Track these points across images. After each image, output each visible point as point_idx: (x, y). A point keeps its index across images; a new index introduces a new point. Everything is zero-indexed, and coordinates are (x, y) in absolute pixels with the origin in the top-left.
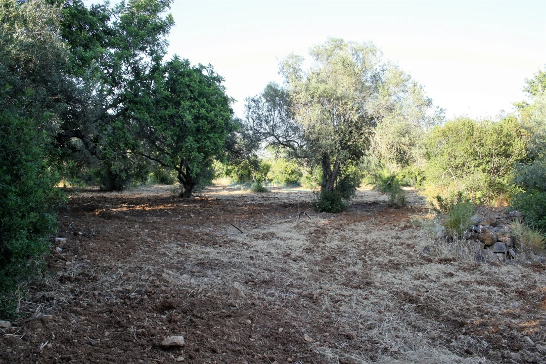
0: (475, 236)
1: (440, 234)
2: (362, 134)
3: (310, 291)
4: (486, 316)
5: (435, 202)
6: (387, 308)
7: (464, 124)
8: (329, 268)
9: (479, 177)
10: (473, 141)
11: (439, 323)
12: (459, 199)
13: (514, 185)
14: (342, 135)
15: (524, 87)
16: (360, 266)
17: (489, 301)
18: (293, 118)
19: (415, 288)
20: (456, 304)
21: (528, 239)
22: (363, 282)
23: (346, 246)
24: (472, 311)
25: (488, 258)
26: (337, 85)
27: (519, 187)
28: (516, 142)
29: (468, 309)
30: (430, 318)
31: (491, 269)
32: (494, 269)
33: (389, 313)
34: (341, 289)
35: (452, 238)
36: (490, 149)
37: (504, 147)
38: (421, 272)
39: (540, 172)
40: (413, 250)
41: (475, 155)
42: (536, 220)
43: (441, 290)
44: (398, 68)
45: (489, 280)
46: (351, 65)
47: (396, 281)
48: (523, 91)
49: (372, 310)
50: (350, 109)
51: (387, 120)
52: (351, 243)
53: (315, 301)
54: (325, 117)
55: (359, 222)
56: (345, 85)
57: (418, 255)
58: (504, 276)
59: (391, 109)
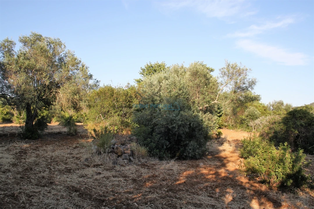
0: (113, 151)
1: (94, 151)
2: (51, 92)
3: (12, 192)
4: (116, 195)
5: (93, 132)
6: (62, 197)
7: (109, 90)
8: (27, 175)
9: (116, 118)
10: (113, 99)
11: (91, 202)
12: (106, 131)
13: (133, 123)
14: (39, 92)
15: (140, 72)
16: (47, 173)
17: (118, 186)
18: (7, 80)
19: (79, 183)
20: (101, 190)
21: (139, 151)
22: (48, 182)
23: (39, 161)
24: (109, 193)
25: (120, 163)
26: (37, 62)
27: (136, 124)
28: (134, 100)
29: (107, 192)
30: (87, 200)
31: (121, 168)
32: (123, 168)
33: (63, 200)
34: (34, 188)
35: (101, 153)
36: (122, 104)
37: (129, 103)
38: (83, 173)
39: (145, 117)
40: (79, 161)
41: (114, 107)
42: (143, 141)
43: (94, 182)
44: (74, 56)
45: (119, 174)
46: (46, 51)
47: (69, 180)
48: (140, 74)
49: (52, 199)
50: (44, 78)
51: (66, 85)
52: (42, 159)
53: (15, 198)
54: (29, 81)
55: (49, 145)
56: (42, 63)
57: (82, 164)
58: (127, 172)
59: (69, 79)
